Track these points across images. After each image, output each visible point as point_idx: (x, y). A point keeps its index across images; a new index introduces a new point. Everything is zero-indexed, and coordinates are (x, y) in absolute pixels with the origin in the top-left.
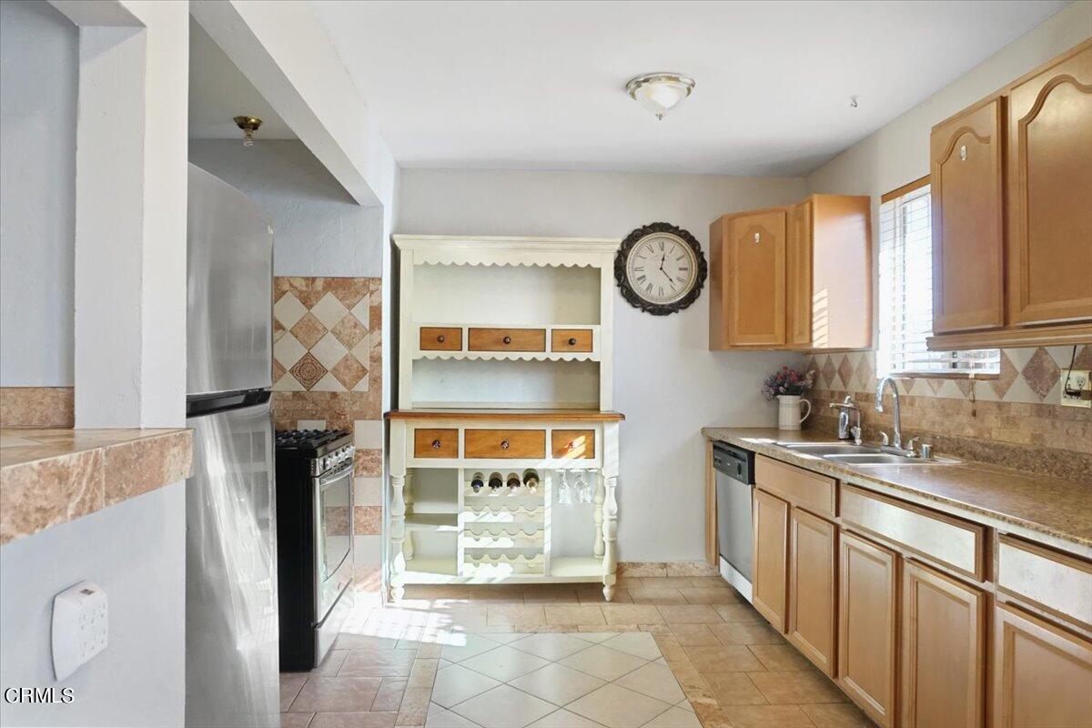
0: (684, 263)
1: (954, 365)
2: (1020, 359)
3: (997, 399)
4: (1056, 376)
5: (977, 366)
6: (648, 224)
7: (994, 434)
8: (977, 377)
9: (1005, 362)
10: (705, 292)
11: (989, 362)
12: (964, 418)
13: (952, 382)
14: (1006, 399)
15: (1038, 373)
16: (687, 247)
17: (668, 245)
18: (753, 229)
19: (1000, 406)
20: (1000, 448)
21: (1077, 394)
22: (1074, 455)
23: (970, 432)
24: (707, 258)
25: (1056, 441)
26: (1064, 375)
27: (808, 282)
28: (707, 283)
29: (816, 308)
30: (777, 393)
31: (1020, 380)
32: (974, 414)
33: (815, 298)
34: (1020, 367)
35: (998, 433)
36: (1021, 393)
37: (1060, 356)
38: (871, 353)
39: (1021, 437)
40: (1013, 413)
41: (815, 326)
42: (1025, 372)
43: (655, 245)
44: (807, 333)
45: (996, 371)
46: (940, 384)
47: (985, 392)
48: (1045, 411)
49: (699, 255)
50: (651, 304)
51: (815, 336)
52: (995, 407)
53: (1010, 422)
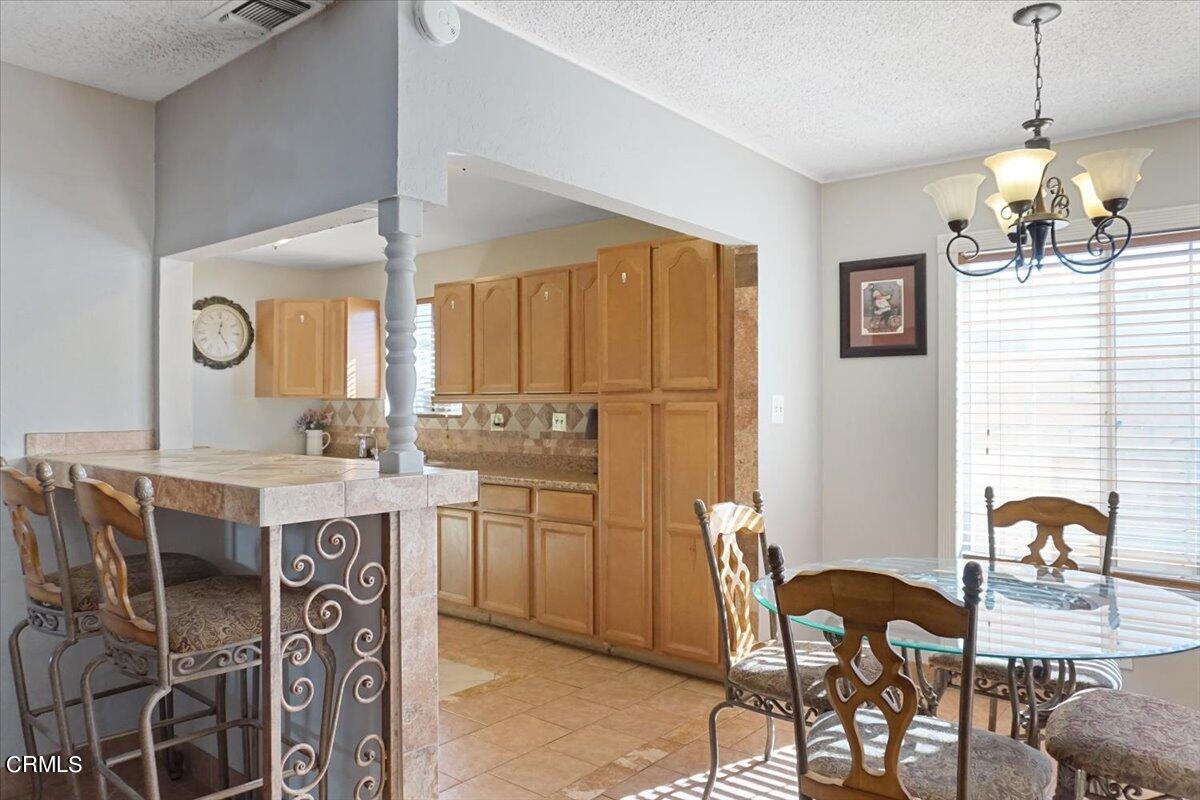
0: (237, 329)
1: (433, 410)
2: (471, 408)
3: (460, 428)
4: (489, 416)
5: (449, 410)
6: (209, 297)
7: (459, 446)
8: (450, 417)
9: (464, 409)
10: (252, 352)
11: (456, 409)
12: (442, 439)
13: (435, 419)
14: (465, 428)
15: (481, 415)
16: (240, 317)
17: (225, 315)
18: (300, 313)
19: (461, 432)
20: (462, 454)
21: (498, 425)
22: (497, 454)
23: (445, 446)
24: (254, 326)
25: (488, 448)
26: (492, 416)
27: (343, 353)
28: (253, 345)
29: (349, 372)
30: (309, 428)
31: (472, 417)
32: (448, 437)
33: (349, 365)
34: (472, 412)
35: (461, 446)
36: (472, 424)
37: (491, 408)
38: (380, 402)
39: (472, 447)
40: (468, 435)
41: (349, 383)
42: (474, 414)
43: (215, 314)
44: (342, 387)
45: (460, 413)
46: (428, 421)
47: (453, 425)
48: (483, 433)
49: (249, 324)
50: (211, 360)
51: (349, 390)
52: (459, 433)
53: (467, 439)
